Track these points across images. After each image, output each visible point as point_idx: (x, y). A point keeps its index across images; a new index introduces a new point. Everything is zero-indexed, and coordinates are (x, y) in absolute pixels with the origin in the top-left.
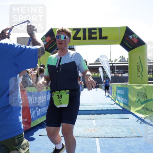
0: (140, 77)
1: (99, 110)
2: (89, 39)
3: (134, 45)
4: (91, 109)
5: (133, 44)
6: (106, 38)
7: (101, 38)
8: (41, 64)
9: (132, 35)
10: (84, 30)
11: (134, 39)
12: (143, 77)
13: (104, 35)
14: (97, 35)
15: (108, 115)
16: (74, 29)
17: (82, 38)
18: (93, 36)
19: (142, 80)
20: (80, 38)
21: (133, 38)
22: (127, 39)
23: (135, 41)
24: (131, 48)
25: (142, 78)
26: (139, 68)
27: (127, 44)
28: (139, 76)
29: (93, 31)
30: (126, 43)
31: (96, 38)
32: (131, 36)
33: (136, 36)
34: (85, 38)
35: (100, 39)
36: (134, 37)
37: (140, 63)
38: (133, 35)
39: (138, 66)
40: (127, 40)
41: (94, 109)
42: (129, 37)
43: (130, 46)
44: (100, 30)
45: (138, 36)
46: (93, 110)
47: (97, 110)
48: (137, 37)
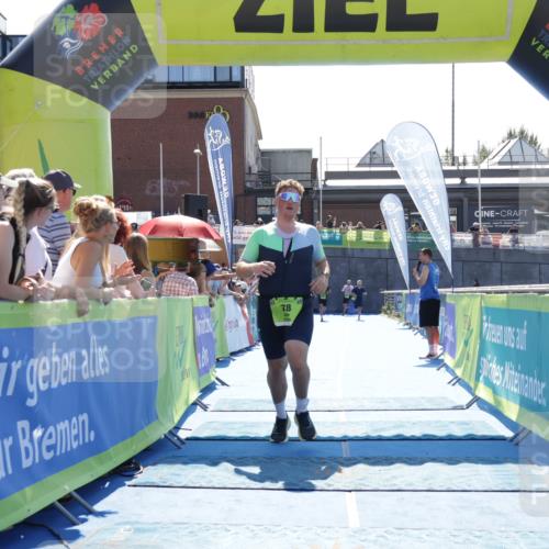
1: (380, 439)
2: (329, 28)
4: (337, 434)
6: (428, 22)
7: (401, 21)
8: (46, 167)
14: (379, 6)
15: (430, 468)
17: (288, 23)
18: (352, 9)
20: (274, 24)
30: (546, 54)
34: (304, 23)
35: (391, 27)
41: (351, 434)
46: (345, 439)
47: (367, 439)
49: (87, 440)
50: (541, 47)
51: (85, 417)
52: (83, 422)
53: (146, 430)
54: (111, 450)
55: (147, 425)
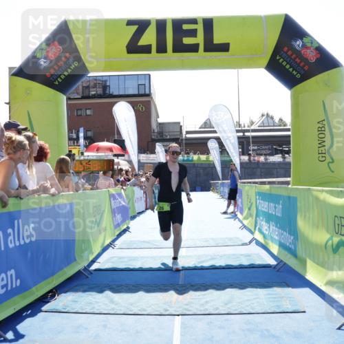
0: (327, 161)
2: (175, 50)
3: (306, 68)
5: (304, 66)
6: (224, 48)
7: (211, 47)
9: (302, 39)
10: (161, 25)
11: (308, 51)
12: (333, 162)
13: (218, 39)
14: (200, 39)
16: (130, 23)
17: (154, 48)
18: (187, 41)
19: (333, 172)
20: (146, 49)
21: (304, 46)
22: (286, 49)
23: (311, 56)
24: (298, 76)
25: (330, 164)
26: (320, 136)
27: (288, 67)
28: (324, 159)
29: (185, 27)
30: (284, 63)
31: (194, 48)
32: (299, 43)
33: (312, 43)
34: (162, 49)
35: (206, 50)
36: (309, 45)
37: (324, 123)
38: (305, 40)
39: (321, 130)
40: (286, 53)
42: (293, 43)
43: (295, 73)
44: (208, 24)
45: (318, 43)
48: (315, 45)
49: (14, 286)
50: (281, 60)
51: (13, 272)
52: (11, 275)
53: (65, 269)
54: (34, 289)
55: (66, 266)
